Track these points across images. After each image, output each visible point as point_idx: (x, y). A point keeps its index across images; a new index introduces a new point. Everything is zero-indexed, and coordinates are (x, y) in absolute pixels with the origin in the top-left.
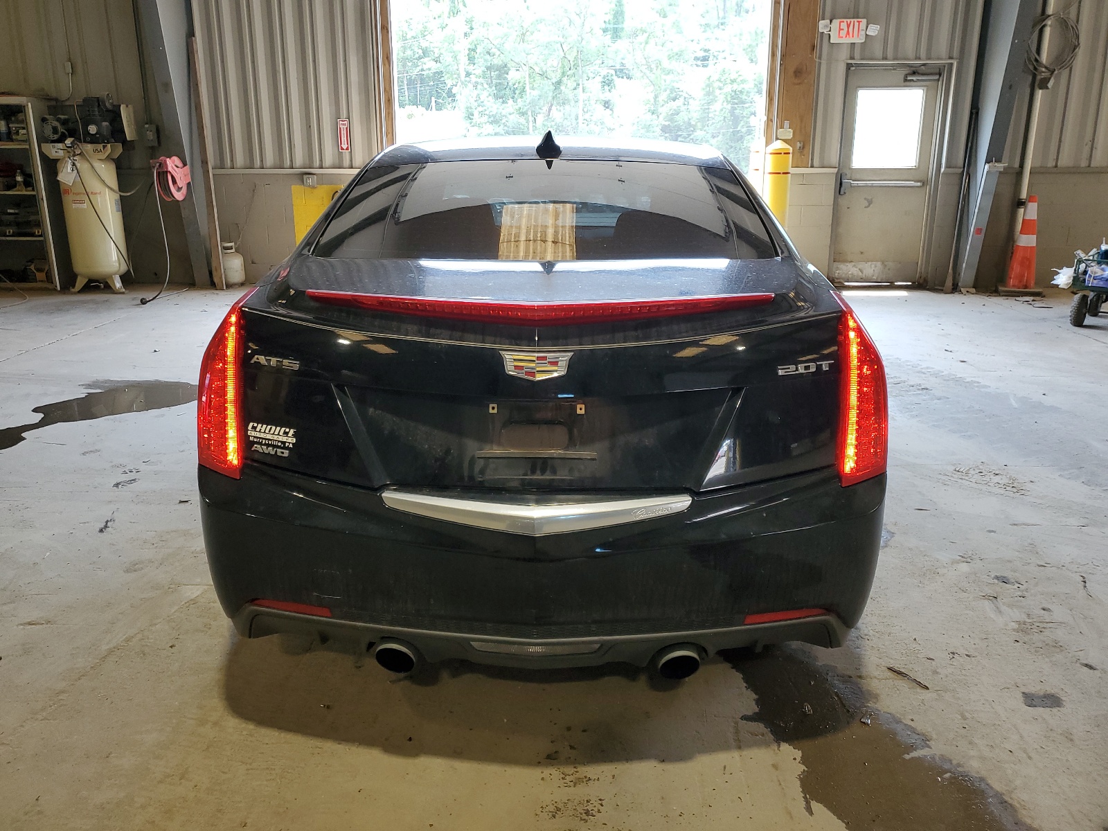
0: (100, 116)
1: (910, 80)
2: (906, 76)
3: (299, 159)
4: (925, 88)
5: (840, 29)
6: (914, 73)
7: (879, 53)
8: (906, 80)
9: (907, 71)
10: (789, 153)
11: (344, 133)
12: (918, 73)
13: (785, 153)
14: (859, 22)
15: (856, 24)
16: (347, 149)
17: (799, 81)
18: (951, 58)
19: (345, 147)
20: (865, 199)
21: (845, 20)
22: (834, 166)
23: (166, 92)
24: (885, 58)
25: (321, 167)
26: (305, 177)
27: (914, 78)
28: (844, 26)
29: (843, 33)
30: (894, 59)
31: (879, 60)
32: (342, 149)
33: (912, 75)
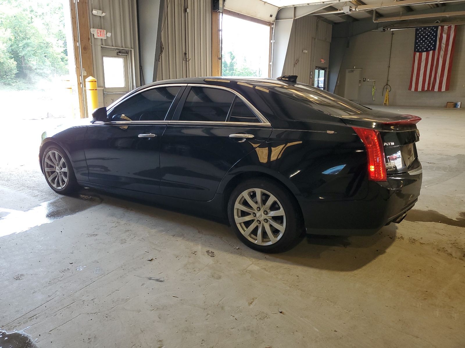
1: (119, 55)
2: (117, 53)
4: (123, 58)
5: (98, 33)
6: (120, 52)
7: (110, 44)
8: (117, 55)
9: (118, 51)
10: (96, 82)
12: (122, 53)
13: (95, 82)
14: (104, 31)
15: (103, 32)
17: (85, 52)
18: (131, 48)
20: (111, 99)
21: (99, 30)
22: (102, 87)
24: (113, 46)
27: (120, 54)
28: (99, 32)
29: (99, 34)
30: (116, 47)
31: (111, 46)
33: (120, 53)
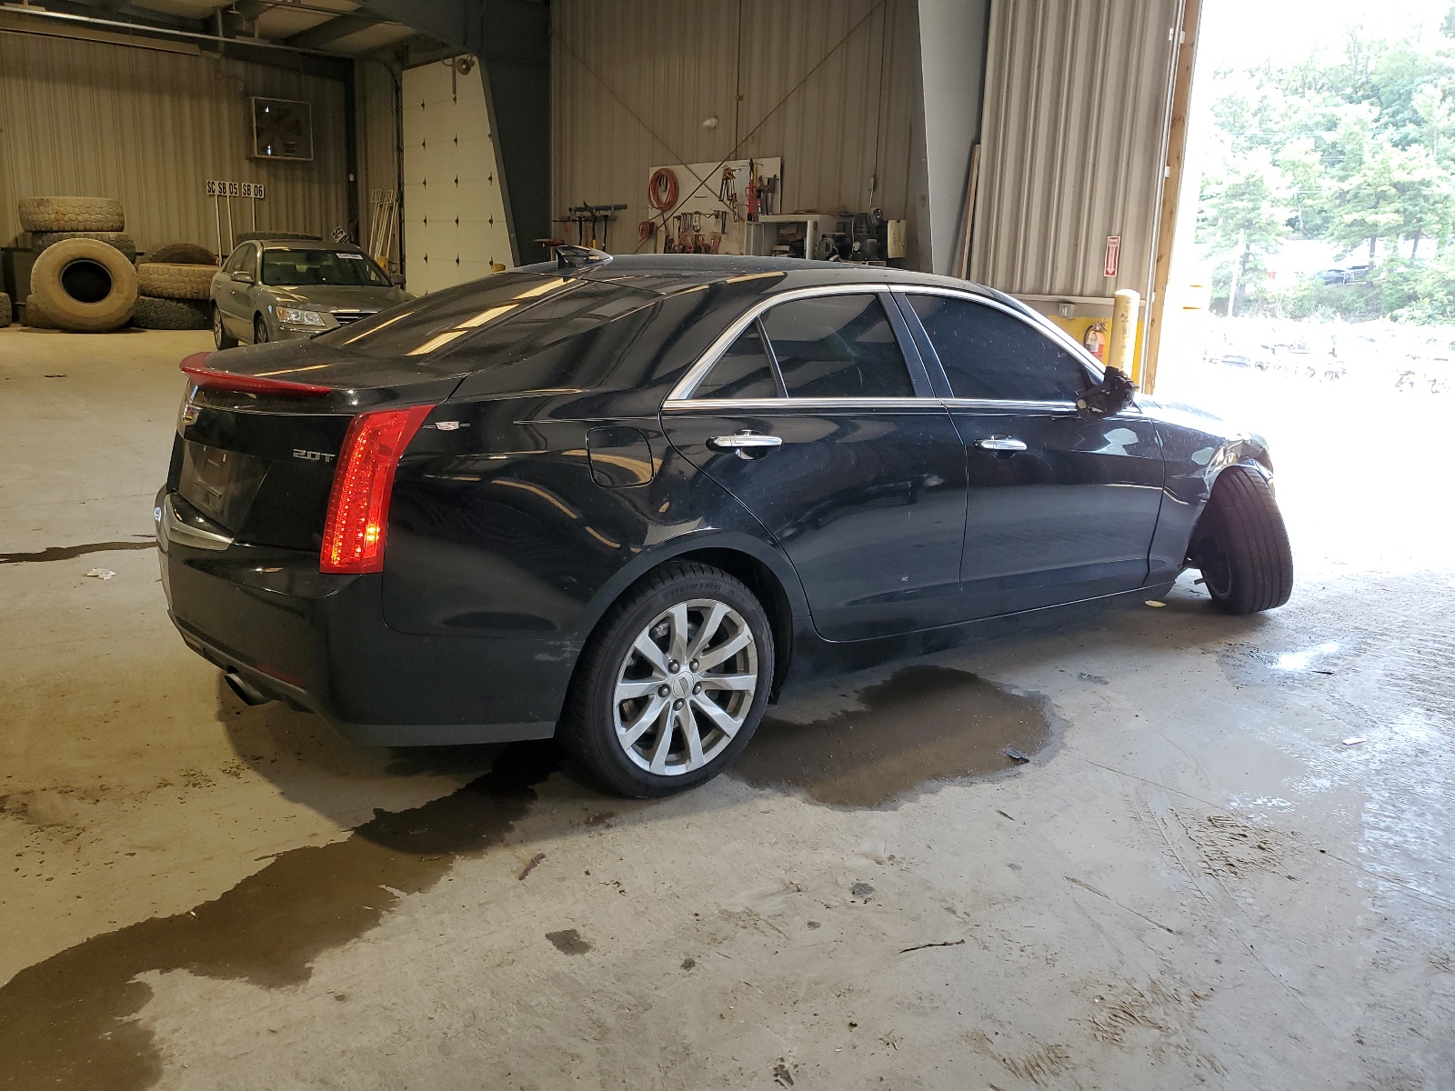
0: (868, 232)
3: (1060, 284)
11: (1112, 252)
16: (1113, 273)
19: (1111, 271)
23: (923, 206)
25: (1081, 295)
26: (1061, 305)
32: (1107, 273)
